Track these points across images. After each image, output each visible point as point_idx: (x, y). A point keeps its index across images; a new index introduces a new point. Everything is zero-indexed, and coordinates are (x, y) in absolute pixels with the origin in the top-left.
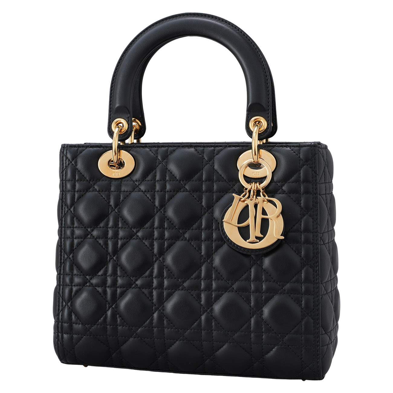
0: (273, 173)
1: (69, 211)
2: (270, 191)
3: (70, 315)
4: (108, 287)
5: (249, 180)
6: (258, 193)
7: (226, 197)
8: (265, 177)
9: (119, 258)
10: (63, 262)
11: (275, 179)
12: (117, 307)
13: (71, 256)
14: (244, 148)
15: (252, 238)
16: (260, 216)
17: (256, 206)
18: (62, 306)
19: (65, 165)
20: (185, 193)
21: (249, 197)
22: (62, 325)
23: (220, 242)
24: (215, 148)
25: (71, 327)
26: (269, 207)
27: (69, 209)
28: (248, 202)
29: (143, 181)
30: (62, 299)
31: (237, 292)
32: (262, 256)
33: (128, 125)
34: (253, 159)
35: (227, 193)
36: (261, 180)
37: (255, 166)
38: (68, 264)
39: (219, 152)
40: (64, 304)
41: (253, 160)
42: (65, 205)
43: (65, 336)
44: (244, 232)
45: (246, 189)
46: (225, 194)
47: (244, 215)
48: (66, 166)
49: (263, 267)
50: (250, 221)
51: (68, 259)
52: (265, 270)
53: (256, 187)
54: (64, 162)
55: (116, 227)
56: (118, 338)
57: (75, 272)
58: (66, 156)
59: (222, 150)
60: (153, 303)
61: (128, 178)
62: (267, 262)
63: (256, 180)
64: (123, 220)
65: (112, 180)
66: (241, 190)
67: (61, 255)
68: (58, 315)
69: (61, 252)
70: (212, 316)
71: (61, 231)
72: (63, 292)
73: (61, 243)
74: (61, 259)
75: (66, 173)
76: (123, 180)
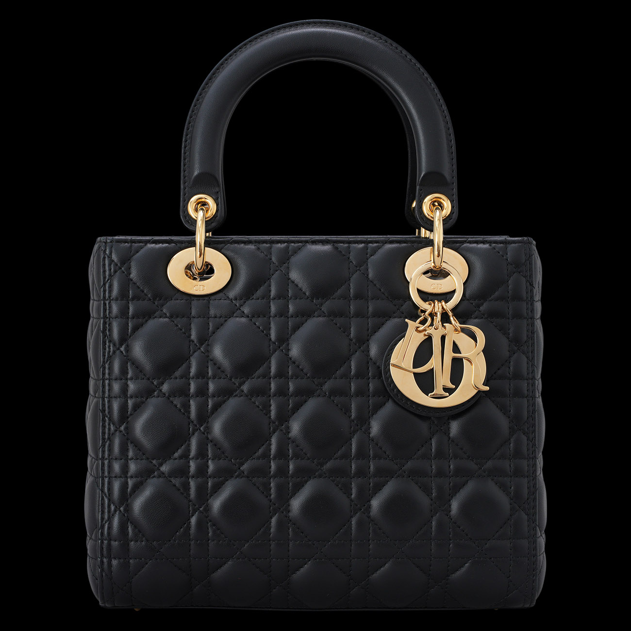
0: (464, 284)
1: (118, 352)
2: (463, 313)
3: (123, 527)
4: (193, 477)
5: (425, 296)
6: (445, 318)
7: (390, 324)
8: (454, 291)
9: (208, 430)
10: (109, 438)
11: (467, 295)
12: (208, 509)
13: (122, 428)
14: (415, 245)
15: (438, 390)
16: (449, 355)
18: (109, 511)
19: (107, 273)
20: (321, 319)
21: (432, 325)
22: (109, 545)
23: (382, 397)
24: (367, 244)
25: (125, 545)
27: (118, 349)
28: (431, 331)
29: (248, 299)
30: (109, 500)
31: (410, 477)
32: (448, 419)
33: (217, 205)
34: (434, 262)
35: (390, 317)
36: (447, 296)
37: (437, 273)
38: (117, 442)
39: (375, 251)
40: (113, 508)
41: (433, 264)
42: (110, 342)
43: (115, 562)
44: (426, 382)
45: (424, 311)
46: (387, 320)
47: (424, 353)
48: (110, 275)
49: (451, 435)
50: (434, 363)
51: (117, 433)
52: (453, 441)
53: (441, 308)
54: (107, 268)
55: (203, 378)
56: (209, 560)
57: (131, 454)
58: (110, 257)
59: (379, 248)
60: (271, 501)
61: (221, 294)
62: (455, 427)
63: (439, 297)
64: (215, 364)
65: (192, 298)
66: (414, 313)
67: (104, 427)
68: (103, 527)
69: (104, 421)
70: (369, 517)
71: (104, 386)
72: (110, 489)
73: (104, 405)
74: (104, 433)
75: (111, 286)
76: (213, 298)
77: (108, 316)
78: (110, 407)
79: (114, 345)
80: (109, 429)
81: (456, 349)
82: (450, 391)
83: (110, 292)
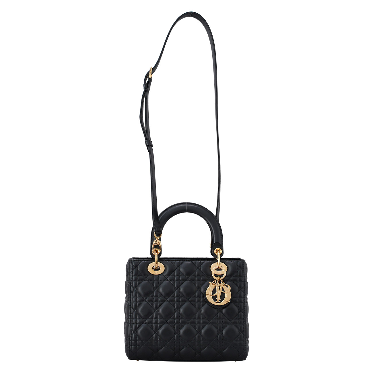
0: (226, 272)
1: (134, 290)
2: (225, 281)
3: (135, 337)
4: (154, 324)
5: (216, 275)
6: (220, 282)
7: (206, 283)
8: (224, 274)
9: (158, 311)
10: (132, 313)
11: (227, 275)
12: (158, 333)
13: (135, 310)
14: (213, 262)
15: (218, 300)
16: (221, 291)
17: (220, 287)
18: (132, 333)
19: (132, 269)
20: (188, 281)
21: (216, 283)
22: (132, 342)
23: (204, 303)
24: (200, 261)
25: (136, 342)
26: (225, 288)
28: (216, 285)
29: (169, 276)
30: (132, 330)
31: (212, 324)
32: (222, 308)
34: (218, 266)
35: (206, 281)
36: (221, 276)
37: (219, 269)
38: (134, 314)
40: (133, 332)
42: (132, 287)
43: (133, 347)
44: (214, 298)
45: (215, 279)
47: (214, 291)
48: (133, 269)
49: (223, 313)
50: (216, 294)
51: (134, 312)
52: (223, 314)
53: (219, 279)
54: (132, 267)
55: (157, 297)
56: (158, 347)
57: (138, 317)
58: (133, 264)
59: (204, 262)
60: (175, 331)
61: (162, 274)
62: (224, 311)
63: (220, 276)
64: (160, 293)
65: (154, 276)
66: (212, 280)
68: (130, 337)
70: (201, 335)
71: (130, 299)
72: (132, 327)
73: (130, 304)
74: (130, 312)
75: (133, 272)
76: (159, 275)
77: (132, 280)
78: (132, 305)
79: (133, 288)
80: (132, 311)
81: (223, 290)
82: (221, 301)
83: (133, 274)
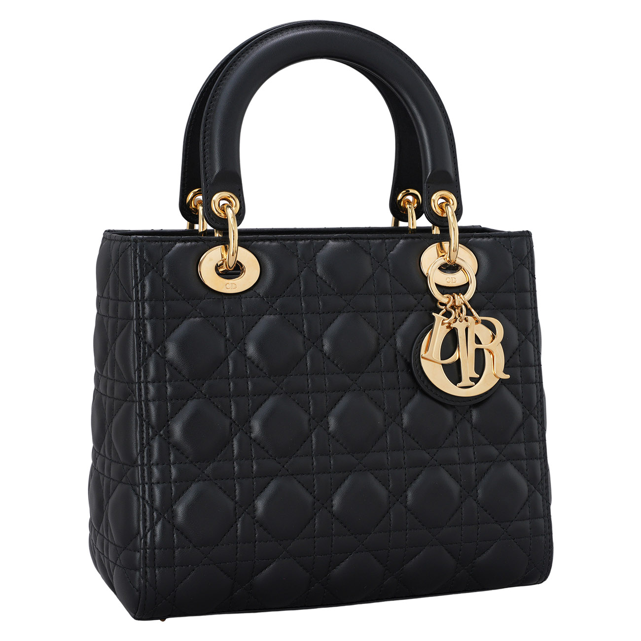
0: (476, 275)
4: (238, 478)
5: (443, 289)
8: (467, 284)
9: (249, 429)
10: (148, 443)
12: (254, 510)
13: (162, 432)
15: (466, 381)
16: (473, 346)
18: (152, 519)
19: (139, 273)
20: (351, 314)
22: (153, 554)
23: (411, 389)
24: (385, 240)
25: (170, 553)
27: (155, 351)
29: (279, 296)
30: (151, 508)
31: (441, 465)
32: (470, 407)
33: (240, 203)
34: (449, 257)
35: (413, 311)
36: (463, 289)
37: (450, 268)
39: (393, 246)
40: (155, 515)
41: (448, 259)
42: (145, 343)
46: (409, 314)
49: (474, 422)
51: (157, 438)
54: (138, 267)
55: (242, 377)
56: (255, 562)
57: (172, 458)
58: (141, 256)
59: (396, 243)
60: (314, 498)
62: (476, 415)
63: (458, 290)
64: (251, 363)
65: (224, 297)
66: (434, 306)
67: (142, 432)
68: (145, 536)
69: (142, 426)
70: (406, 507)
71: (140, 390)
72: (152, 495)
73: (141, 409)
74: (142, 438)
75: (143, 286)
76: (243, 296)
77: (141, 317)
78: (148, 411)
79: (150, 346)
80: (148, 433)
83: (143, 292)
